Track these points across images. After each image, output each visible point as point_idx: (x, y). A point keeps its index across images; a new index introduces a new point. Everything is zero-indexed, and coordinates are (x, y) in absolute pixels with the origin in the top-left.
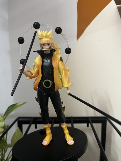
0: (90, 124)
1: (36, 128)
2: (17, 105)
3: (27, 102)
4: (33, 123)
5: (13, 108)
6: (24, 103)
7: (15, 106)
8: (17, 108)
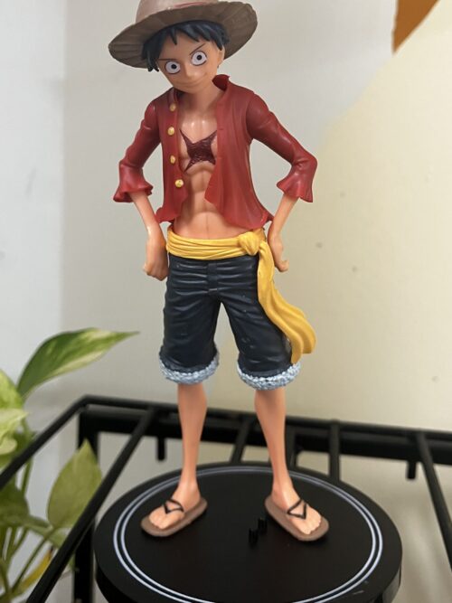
0: (420, 468)
1: (161, 455)
2: (83, 337)
3: (137, 333)
4: (149, 433)
5: (64, 352)
6: (120, 337)
7: (74, 342)
8: (83, 354)
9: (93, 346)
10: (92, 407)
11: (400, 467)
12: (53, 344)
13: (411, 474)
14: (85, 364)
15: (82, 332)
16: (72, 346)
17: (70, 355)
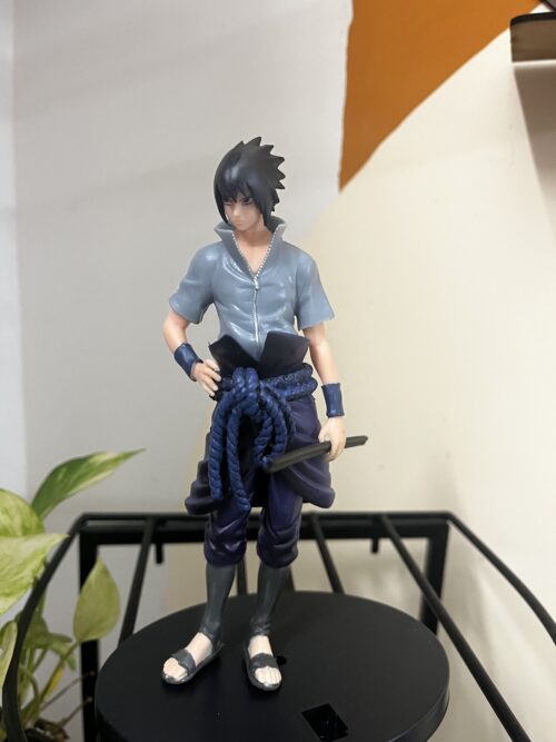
1: (159, 558)
2: (92, 461)
3: (143, 450)
5: (75, 476)
6: (127, 456)
7: (84, 466)
8: (94, 475)
9: (103, 467)
10: (91, 524)
11: (366, 544)
12: (64, 470)
13: (375, 549)
14: (97, 482)
15: (90, 457)
16: (82, 470)
17: (81, 478)
